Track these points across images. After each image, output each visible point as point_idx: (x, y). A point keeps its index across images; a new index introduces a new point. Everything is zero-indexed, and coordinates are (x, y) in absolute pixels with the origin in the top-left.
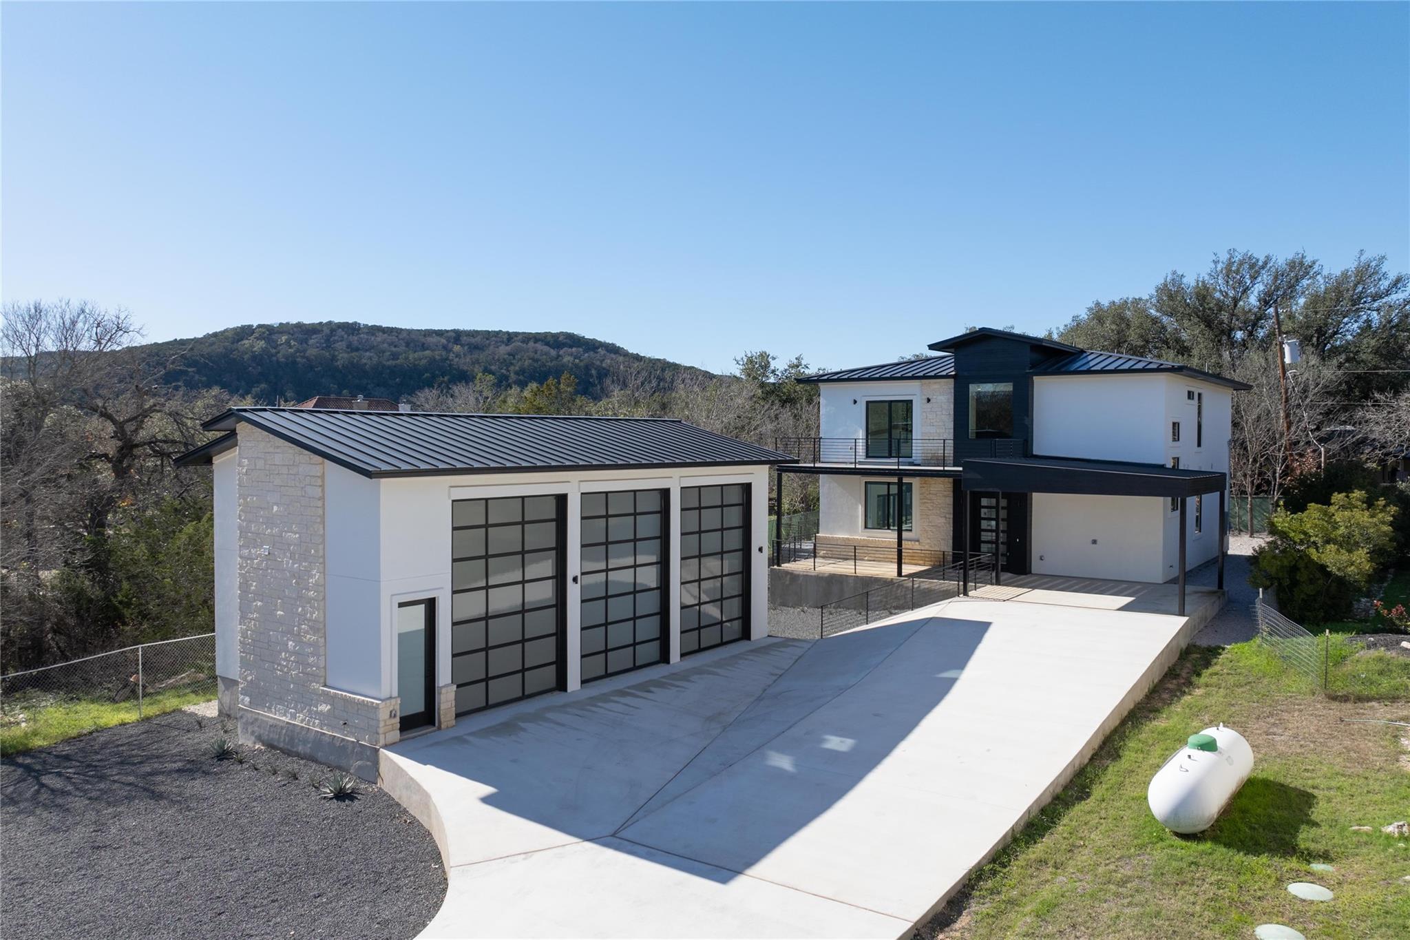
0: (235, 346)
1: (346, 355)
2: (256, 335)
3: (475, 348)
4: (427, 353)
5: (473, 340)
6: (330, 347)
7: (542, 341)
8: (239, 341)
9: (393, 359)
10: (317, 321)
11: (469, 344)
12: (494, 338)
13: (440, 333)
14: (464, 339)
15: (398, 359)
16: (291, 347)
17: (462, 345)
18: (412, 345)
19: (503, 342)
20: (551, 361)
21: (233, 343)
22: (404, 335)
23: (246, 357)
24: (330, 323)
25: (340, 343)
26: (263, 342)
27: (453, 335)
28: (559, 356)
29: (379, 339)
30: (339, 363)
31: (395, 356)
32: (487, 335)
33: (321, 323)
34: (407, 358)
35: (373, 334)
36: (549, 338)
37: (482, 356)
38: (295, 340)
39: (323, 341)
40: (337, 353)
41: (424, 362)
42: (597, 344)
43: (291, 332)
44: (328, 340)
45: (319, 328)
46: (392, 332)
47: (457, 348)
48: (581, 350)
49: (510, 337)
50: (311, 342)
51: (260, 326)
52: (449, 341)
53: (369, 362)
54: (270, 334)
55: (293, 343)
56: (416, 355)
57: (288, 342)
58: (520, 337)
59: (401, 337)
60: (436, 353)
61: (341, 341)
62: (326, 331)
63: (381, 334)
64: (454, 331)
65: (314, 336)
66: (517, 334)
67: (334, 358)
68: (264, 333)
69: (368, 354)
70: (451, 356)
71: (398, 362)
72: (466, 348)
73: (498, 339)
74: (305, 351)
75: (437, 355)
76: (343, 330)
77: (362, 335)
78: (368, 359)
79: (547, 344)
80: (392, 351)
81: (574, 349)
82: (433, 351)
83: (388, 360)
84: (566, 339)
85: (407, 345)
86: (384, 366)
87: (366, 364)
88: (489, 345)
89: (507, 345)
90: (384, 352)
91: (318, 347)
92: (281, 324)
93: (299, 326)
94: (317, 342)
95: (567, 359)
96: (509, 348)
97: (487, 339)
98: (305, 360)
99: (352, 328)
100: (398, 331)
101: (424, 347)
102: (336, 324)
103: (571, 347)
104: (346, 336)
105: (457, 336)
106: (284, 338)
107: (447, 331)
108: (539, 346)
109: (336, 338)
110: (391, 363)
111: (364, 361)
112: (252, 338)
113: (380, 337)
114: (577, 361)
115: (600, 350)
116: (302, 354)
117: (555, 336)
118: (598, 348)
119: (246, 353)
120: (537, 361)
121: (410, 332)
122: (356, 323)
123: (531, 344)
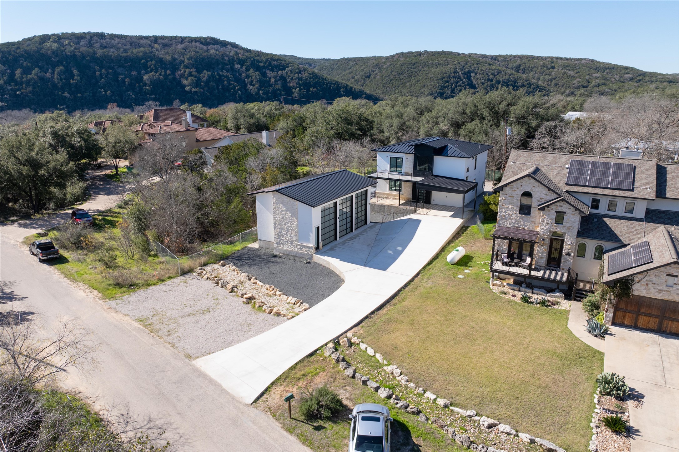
0: (41, 46)
1: (101, 51)
2: (51, 40)
3: (165, 46)
4: (142, 49)
5: (164, 41)
6: (92, 46)
7: (199, 41)
8: (43, 43)
9: (125, 52)
10: (82, 32)
11: (162, 44)
12: (174, 40)
13: (147, 38)
14: (159, 41)
15: (128, 52)
16: (71, 46)
17: (159, 44)
18: (133, 44)
19: (179, 42)
20: (205, 53)
21: (40, 44)
22: (128, 39)
23: (49, 52)
24: (89, 33)
25: (97, 44)
26: (56, 44)
27: (154, 38)
28: (208, 50)
29: (116, 42)
30: (98, 55)
31: (126, 51)
32: (171, 38)
33: (84, 33)
34: (132, 52)
35: (113, 39)
36: (202, 40)
37: (170, 50)
38: (73, 42)
39: (87, 43)
40: (95, 50)
41: (141, 54)
42: (227, 43)
43: (70, 38)
44: (90, 42)
45: (84, 35)
46: (122, 37)
47: (156, 46)
48: (219, 46)
49: (182, 40)
50: (81, 43)
51: (53, 35)
52: (152, 42)
53: (113, 54)
54: (59, 39)
55: (72, 44)
56: (137, 50)
57: (69, 44)
58: (187, 40)
59: (127, 40)
60: (147, 49)
61: (97, 43)
62: (88, 37)
63: (116, 38)
64: (153, 36)
65: (82, 40)
66: (186, 38)
67: (95, 53)
68: (55, 39)
69: (112, 50)
70: (154, 50)
71: (128, 54)
72: (161, 45)
73: (177, 41)
74: (79, 49)
75: (147, 50)
76: (97, 36)
77: (107, 40)
78: (112, 52)
79: (202, 43)
80: (123, 48)
81: (215, 46)
82: (144, 47)
83: (122, 53)
84: (211, 40)
85: (131, 44)
86: (121, 56)
87: (111, 55)
88: (172, 44)
89: (181, 44)
90: (120, 48)
91: (85, 47)
92: (63, 33)
93: (73, 34)
94: (85, 44)
95: (212, 51)
96: (182, 46)
97: (171, 41)
98: (80, 54)
99: (101, 36)
100: (126, 37)
101: (140, 46)
102: (92, 33)
103: (214, 44)
104: (99, 40)
105: (156, 39)
106: (67, 42)
107: (150, 37)
108: (197, 44)
109: (94, 41)
110: (124, 55)
111: (110, 54)
112: (50, 41)
113: (117, 40)
114: (217, 52)
115: (228, 46)
116: (78, 50)
117: (205, 39)
118: (227, 45)
119: (49, 50)
120: (198, 52)
121: (131, 37)
122: (102, 33)
123: (194, 43)
